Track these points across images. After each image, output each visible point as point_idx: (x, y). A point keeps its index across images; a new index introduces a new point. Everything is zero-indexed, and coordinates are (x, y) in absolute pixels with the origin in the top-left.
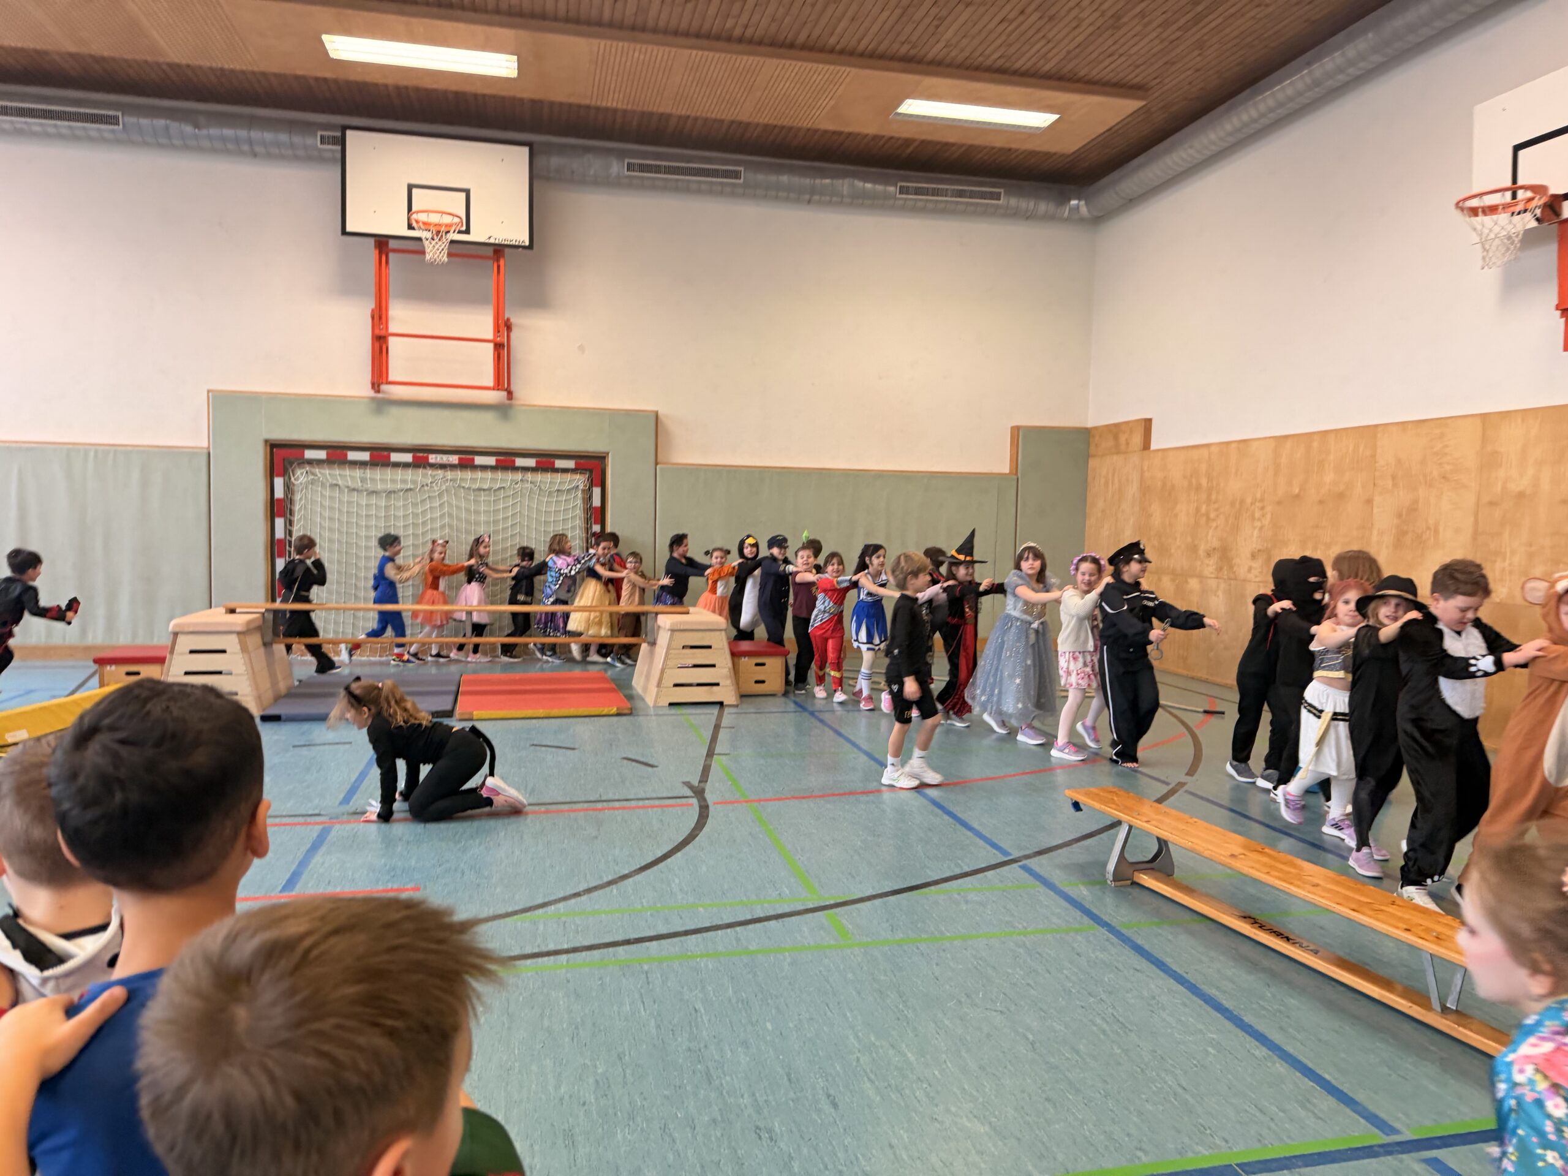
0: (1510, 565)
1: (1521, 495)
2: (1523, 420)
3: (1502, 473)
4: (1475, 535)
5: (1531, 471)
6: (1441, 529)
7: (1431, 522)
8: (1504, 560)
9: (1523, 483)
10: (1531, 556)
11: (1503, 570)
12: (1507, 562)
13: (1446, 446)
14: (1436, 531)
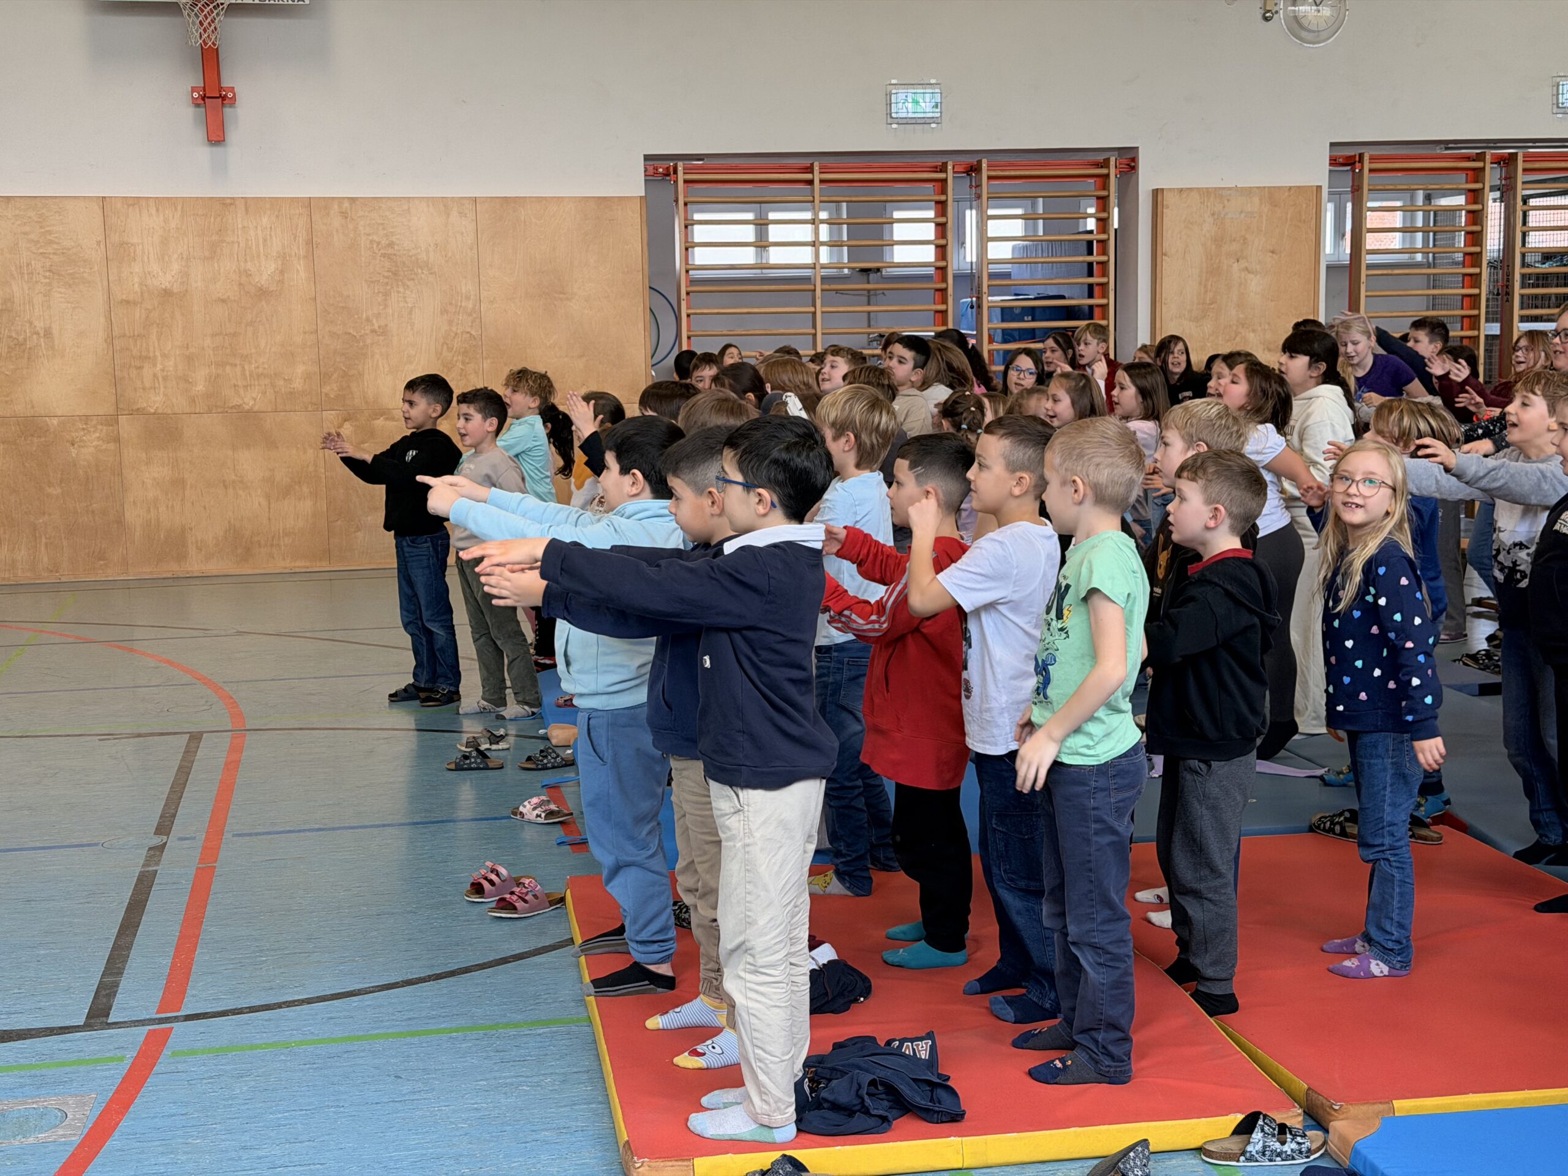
0: (163, 370)
1: (167, 293)
2: (157, 210)
3: (137, 268)
4: (110, 340)
5: (176, 267)
6: (55, 332)
7: (39, 325)
8: (155, 365)
9: (166, 279)
10: (190, 359)
11: (155, 375)
12: (159, 367)
13: (50, 232)
14: (48, 333)
